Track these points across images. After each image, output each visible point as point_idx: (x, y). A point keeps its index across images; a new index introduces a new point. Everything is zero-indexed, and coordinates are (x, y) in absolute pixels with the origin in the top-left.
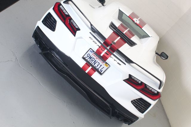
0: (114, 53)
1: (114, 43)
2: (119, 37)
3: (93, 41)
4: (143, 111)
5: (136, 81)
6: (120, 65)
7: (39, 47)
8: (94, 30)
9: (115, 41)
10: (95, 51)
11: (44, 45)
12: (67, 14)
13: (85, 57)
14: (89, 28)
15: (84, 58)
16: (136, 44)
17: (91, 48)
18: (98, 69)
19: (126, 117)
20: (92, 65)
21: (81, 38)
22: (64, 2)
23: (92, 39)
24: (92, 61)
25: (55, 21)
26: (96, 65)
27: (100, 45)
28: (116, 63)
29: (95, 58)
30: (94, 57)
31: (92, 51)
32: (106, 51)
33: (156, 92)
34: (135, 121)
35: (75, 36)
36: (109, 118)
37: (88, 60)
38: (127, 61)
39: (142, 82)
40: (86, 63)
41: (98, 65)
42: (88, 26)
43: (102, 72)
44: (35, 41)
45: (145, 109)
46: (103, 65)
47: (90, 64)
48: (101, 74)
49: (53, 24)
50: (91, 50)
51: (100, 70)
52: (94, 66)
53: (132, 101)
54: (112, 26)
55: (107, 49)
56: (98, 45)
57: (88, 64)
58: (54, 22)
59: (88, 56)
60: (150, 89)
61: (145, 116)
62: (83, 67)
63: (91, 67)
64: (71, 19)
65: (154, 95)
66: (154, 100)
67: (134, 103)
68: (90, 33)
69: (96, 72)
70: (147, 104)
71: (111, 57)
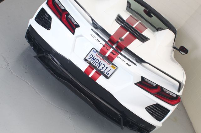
0: (122, 52)
1: (122, 40)
2: (128, 33)
3: (96, 39)
4: (160, 118)
5: (150, 84)
6: (129, 65)
7: (33, 49)
8: (96, 26)
9: (123, 38)
10: (99, 51)
11: (39, 47)
12: (63, 8)
13: (87, 58)
14: (90, 24)
15: (86, 60)
16: (149, 39)
17: (93, 48)
18: (104, 72)
19: (140, 127)
20: (96, 68)
21: (81, 36)
23: (94, 37)
24: (96, 62)
26: (101, 67)
27: (104, 43)
28: (124, 63)
29: (99, 59)
31: (95, 51)
32: (111, 50)
33: (175, 96)
34: (151, 131)
35: (74, 34)
36: (121, 128)
37: (91, 62)
38: (138, 60)
39: (157, 85)
40: (89, 66)
41: (103, 68)
42: (88, 22)
44: (29, 42)
45: (162, 116)
46: (110, 67)
47: (94, 66)
48: (107, 78)
49: (48, 21)
50: (93, 49)
51: (106, 73)
52: (99, 68)
53: (146, 108)
54: (119, 19)
55: (113, 48)
56: (102, 44)
57: (92, 67)
58: (49, 19)
59: (91, 58)
60: (168, 93)
61: (163, 123)
62: (85, 70)
63: (95, 70)
64: (68, 14)
65: (173, 99)
66: (173, 105)
67: (149, 110)
68: (92, 29)
69: (102, 75)
70: (164, 111)
71: (118, 57)
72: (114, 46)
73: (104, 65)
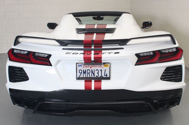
0: (103, 47)
1: (95, 41)
2: (95, 34)
3: (73, 54)
4: (179, 79)
5: (147, 56)
6: (118, 53)
7: (27, 108)
8: (64, 43)
9: (94, 39)
10: (83, 62)
11: (31, 101)
12: (26, 52)
13: (78, 76)
14: (59, 46)
15: (78, 79)
16: (115, 28)
17: (77, 64)
18: (101, 76)
19: (169, 99)
20: (92, 78)
21: (59, 61)
22: (15, 45)
23: (69, 53)
24: (89, 73)
25: (21, 69)
26: (96, 74)
27: (82, 52)
28: (112, 55)
29: (89, 68)
30: (87, 69)
31: (81, 64)
32: (93, 52)
33: (175, 50)
34: (181, 95)
35: (51, 65)
37: (85, 76)
38: (121, 44)
39: (154, 52)
40: (85, 81)
41: (98, 73)
42: (56, 45)
43: (108, 76)
44: (19, 105)
45: (179, 75)
46: (103, 68)
47: (90, 78)
48: (109, 78)
49: (22, 74)
50: (78, 65)
51: (105, 75)
52: (95, 76)
53: (161, 79)
54: (79, 31)
55: (93, 50)
56: (81, 53)
57: (88, 80)
58: (21, 71)
59: (81, 73)
60: (167, 52)
61: (185, 82)
62: (85, 87)
63: (93, 81)
65: (177, 54)
66: (179, 58)
67: (164, 78)
68: (63, 49)
69: (102, 80)
70: (177, 69)
71: (103, 53)
72: (93, 47)
73: (97, 70)
